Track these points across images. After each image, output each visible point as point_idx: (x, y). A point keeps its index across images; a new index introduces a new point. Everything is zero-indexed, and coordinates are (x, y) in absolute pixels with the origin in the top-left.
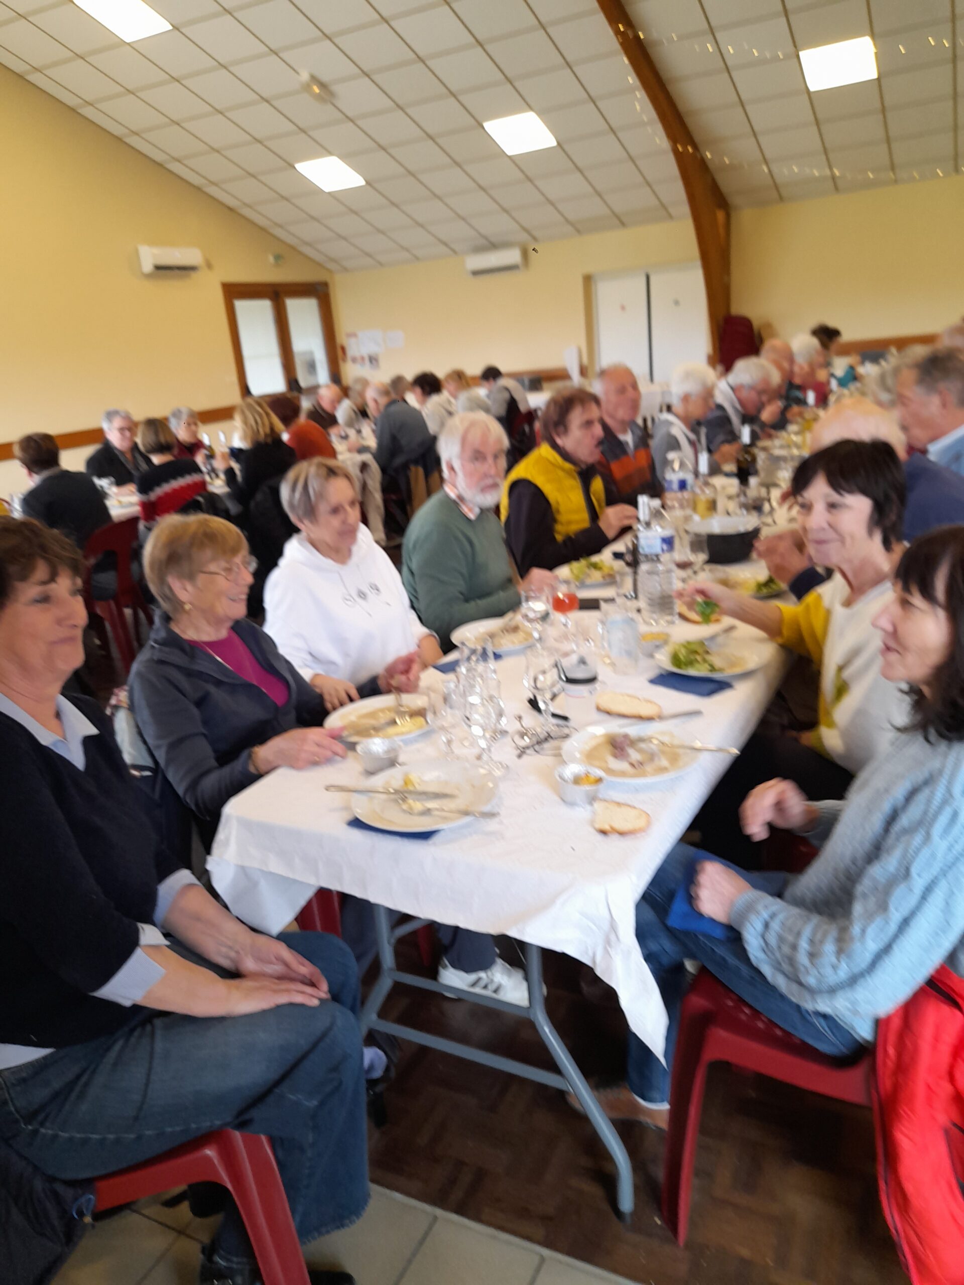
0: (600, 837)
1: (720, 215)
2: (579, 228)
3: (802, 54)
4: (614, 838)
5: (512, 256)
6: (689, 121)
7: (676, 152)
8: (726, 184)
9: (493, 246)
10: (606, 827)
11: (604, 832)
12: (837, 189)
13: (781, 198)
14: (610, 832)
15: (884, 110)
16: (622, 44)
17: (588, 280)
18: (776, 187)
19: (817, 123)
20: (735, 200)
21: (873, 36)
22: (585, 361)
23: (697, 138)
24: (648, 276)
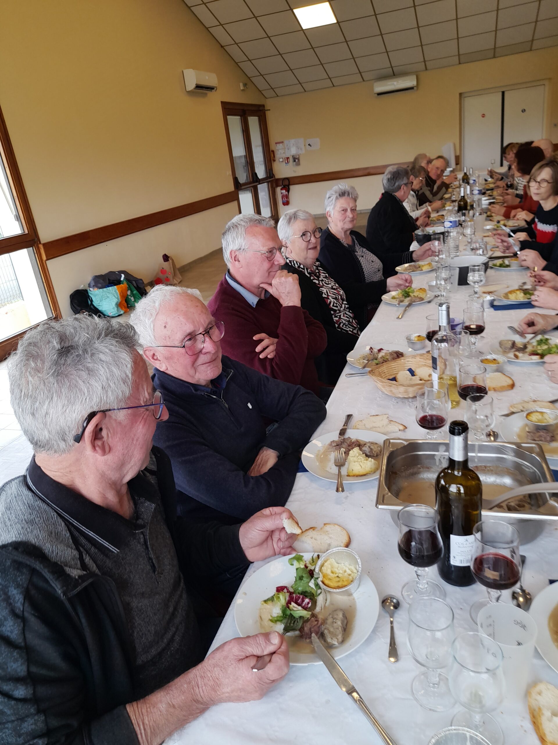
9: (394, 75)
17: (461, 94)
22: (458, 154)
24: (503, 93)
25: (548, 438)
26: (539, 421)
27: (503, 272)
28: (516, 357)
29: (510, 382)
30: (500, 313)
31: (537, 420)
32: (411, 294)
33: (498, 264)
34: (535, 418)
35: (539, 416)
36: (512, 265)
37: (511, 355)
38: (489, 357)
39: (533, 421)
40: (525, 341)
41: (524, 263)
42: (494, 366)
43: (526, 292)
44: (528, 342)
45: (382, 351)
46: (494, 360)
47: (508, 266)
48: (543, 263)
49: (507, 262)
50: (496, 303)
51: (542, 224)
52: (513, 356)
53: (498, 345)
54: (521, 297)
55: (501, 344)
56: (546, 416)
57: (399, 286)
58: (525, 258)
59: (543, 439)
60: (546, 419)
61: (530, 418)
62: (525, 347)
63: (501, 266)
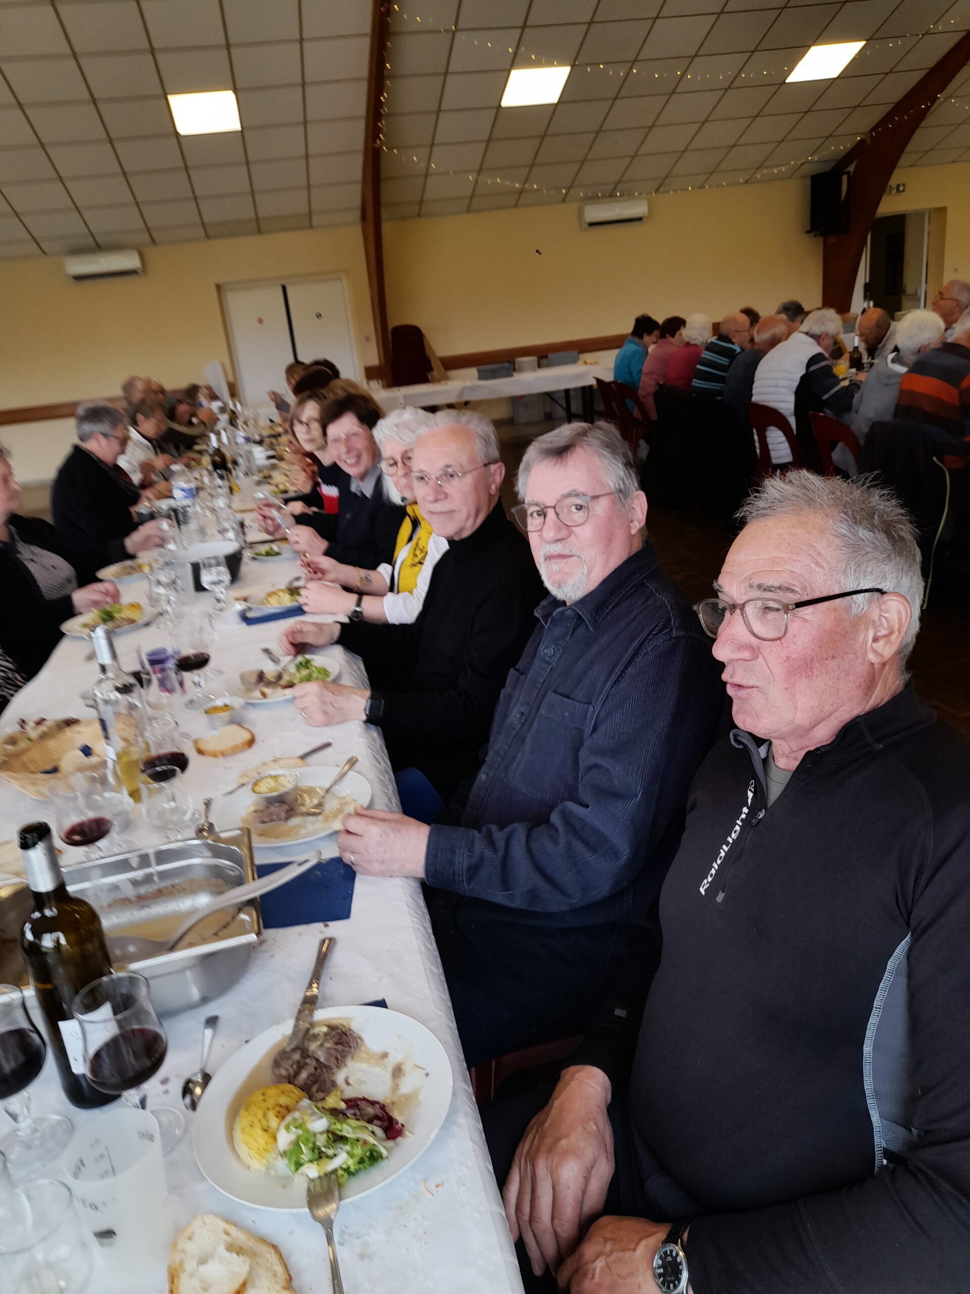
2: (210, 232)
9: (99, 248)
13: (420, 214)
15: (544, 136)
17: (219, 287)
18: (421, 201)
19: (489, 141)
22: (231, 379)
24: (284, 288)
25: (283, 815)
26: (271, 790)
27: (271, 565)
28: (264, 695)
29: (247, 736)
30: (255, 628)
31: (267, 790)
32: (116, 615)
33: (263, 553)
34: (263, 787)
35: (271, 783)
36: (282, 552)
37: (257, 694)
38: (219, 703)
39: (262, 792)
40: (279, 668)
41: (297, 547)
42: (225, 715)
43: (294, 591)
44: (284, 669)
45: (44, 723)
46: (226, 706)
47: (278, 554)
48: (323, 544)
49: (275, 547)
50: (250, 615)
51: (326, 486)
52: (259, 695)
53: (239, 680)
54: (287, 601)
55: (243, 678)
56: (283, 781)
57: (95, 604)
58: (296, 538)
59: (275, 817)
60: (283, 785)
61: (257, 789)
62: (279, 677)
63: (268, 554)
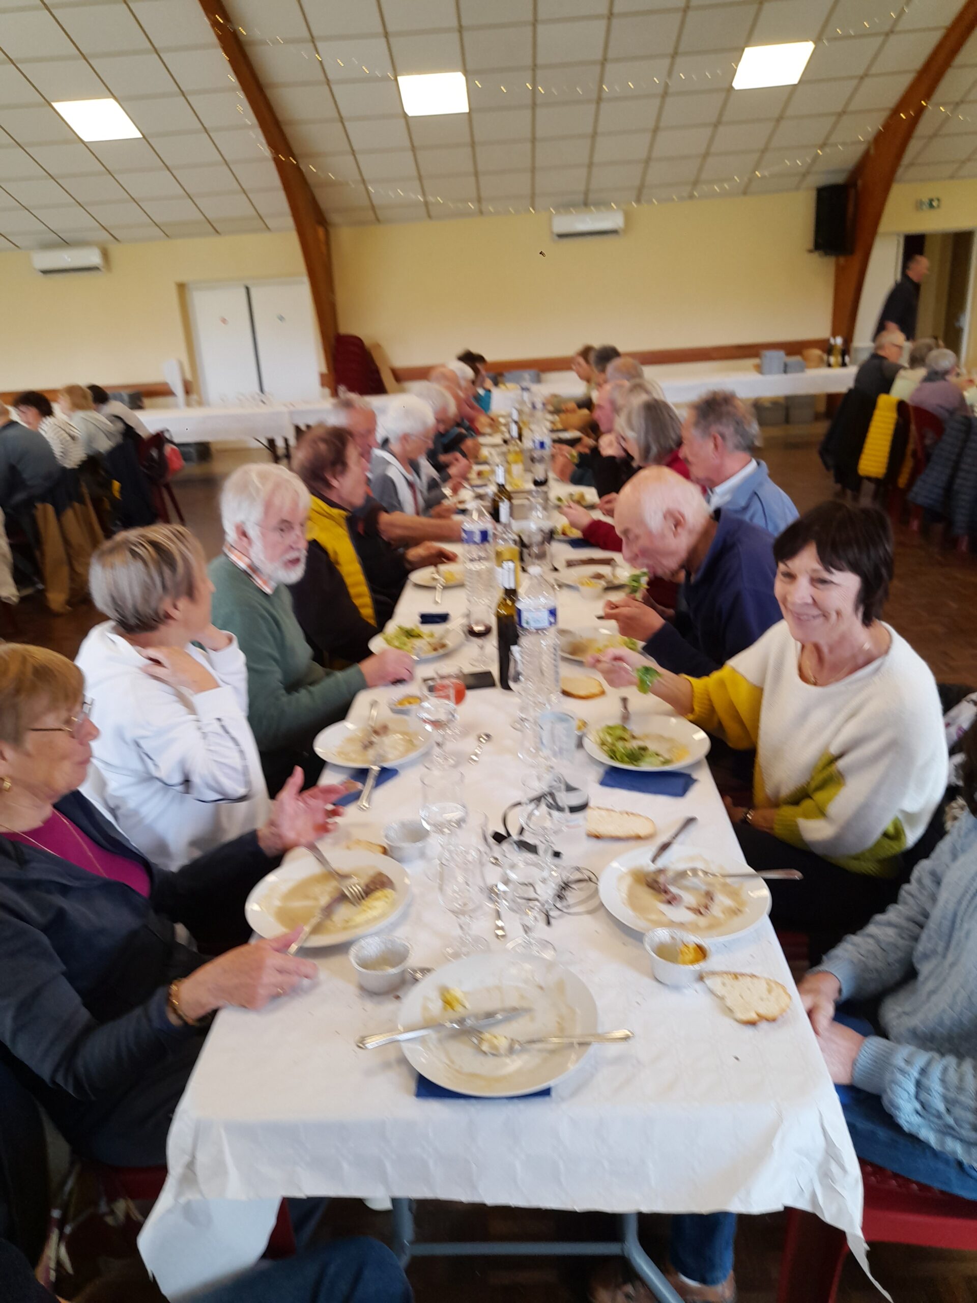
0: (749, 1031)
1: (321, 231)
2: (167, 231)
3: (399, 78)
4: (764, 1025)
5: (93, 257)
6: (288, 130)
7: (277, 161)
8: (325, 199)
9: (66, 243)
10: (753, 1016)
11: (752, 1023)
12: (430, 216)
13: (378, 220)
14: (759, 1021)
15: (473, 144)
16: (219, 37)
17: (182, 288)
18: (373, 207)
19: (413, 148)
20: (334, 218)
21: (466, 73)
22: (189, 377)
23: (296, 150)
24: (248, 289)
